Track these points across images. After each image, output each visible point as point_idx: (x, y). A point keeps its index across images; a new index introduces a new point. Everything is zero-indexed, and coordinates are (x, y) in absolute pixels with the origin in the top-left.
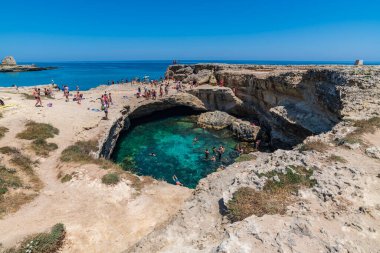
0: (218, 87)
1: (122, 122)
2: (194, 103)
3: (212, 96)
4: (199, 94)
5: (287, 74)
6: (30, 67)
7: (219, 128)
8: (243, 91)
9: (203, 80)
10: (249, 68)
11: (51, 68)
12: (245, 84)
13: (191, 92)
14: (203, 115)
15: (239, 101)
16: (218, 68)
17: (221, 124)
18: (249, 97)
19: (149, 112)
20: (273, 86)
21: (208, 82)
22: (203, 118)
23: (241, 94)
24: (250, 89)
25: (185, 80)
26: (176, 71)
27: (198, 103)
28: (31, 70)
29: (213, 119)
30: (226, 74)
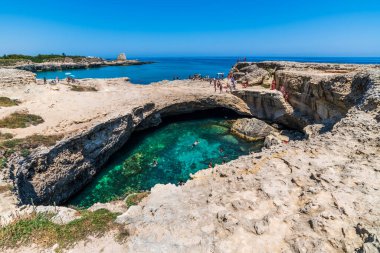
0: (268, 90)
2: (238, 106)
3: (259, 100)
4: (245, 96)
6: (134, 61)
7: (252, 138)
8: (297, 97)
9: (255, 81)
11: (150, 63)
12: (301, 89)
14: (239, 120)
15: (289, 109)
16: (279, 67)
17: (255, 135)
18: (302, 106)
21: (260, 83)
22: (238, 125)
23: (294, 101)
24: (303, 95)
25: (240, 80)
27: (242, 107)
28: (135, 64)
29: (248, 128)
30: (283, 74)
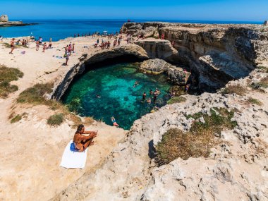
0: (160, 40)
1: (78, 68)
2: (139, 52)
3: (154, 47)
4: (144, 45)
5: (213, 31)
6: (17, 23)
7: (157, 73)
8: (179, 43)
9: (148, 34)
10: (185, 26)
11: (33, 24)
12: (181, 38)
13: (138, 43)
14: (145, 62)
15: (175, 51)
16: (162, 26)
17: (159, 70)
18: (183, 48)
19: (102, 59)
20: (203, 40)
21: (152, 36)
22: (145, 65)
23: (177, 45)
24: (184, 41)
25: (135, 34)
26: (129, 27)
27: (142, 52)
28: (17, 25)
29: (153, 66)
30: (167, 30)
